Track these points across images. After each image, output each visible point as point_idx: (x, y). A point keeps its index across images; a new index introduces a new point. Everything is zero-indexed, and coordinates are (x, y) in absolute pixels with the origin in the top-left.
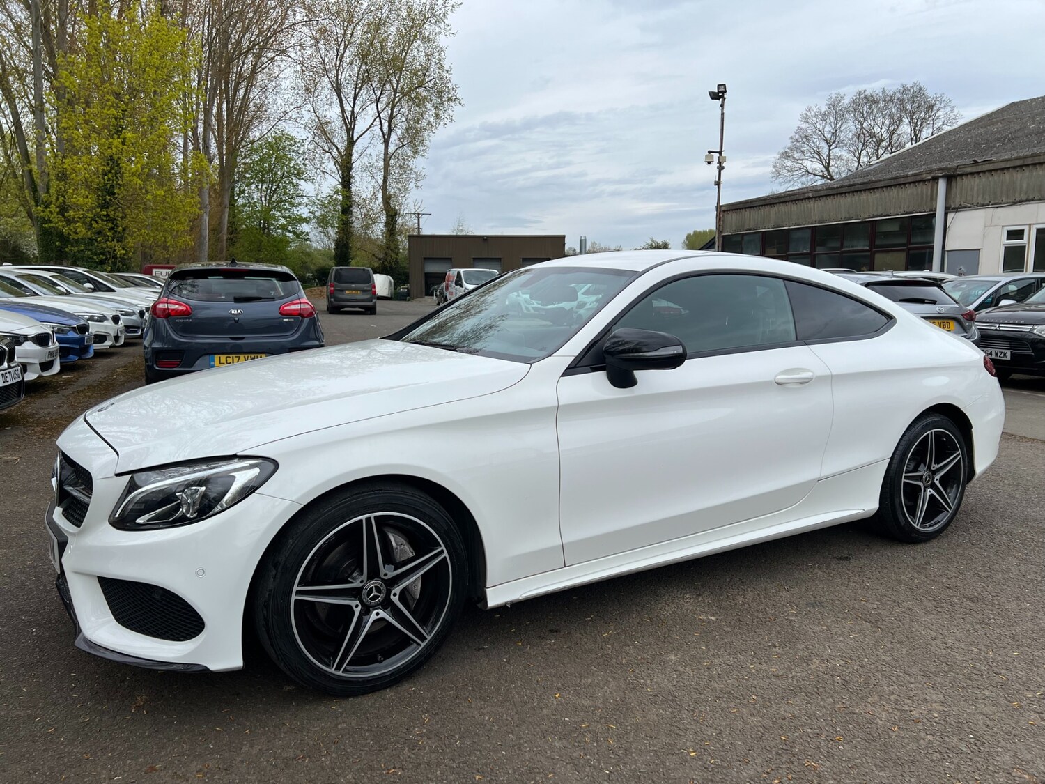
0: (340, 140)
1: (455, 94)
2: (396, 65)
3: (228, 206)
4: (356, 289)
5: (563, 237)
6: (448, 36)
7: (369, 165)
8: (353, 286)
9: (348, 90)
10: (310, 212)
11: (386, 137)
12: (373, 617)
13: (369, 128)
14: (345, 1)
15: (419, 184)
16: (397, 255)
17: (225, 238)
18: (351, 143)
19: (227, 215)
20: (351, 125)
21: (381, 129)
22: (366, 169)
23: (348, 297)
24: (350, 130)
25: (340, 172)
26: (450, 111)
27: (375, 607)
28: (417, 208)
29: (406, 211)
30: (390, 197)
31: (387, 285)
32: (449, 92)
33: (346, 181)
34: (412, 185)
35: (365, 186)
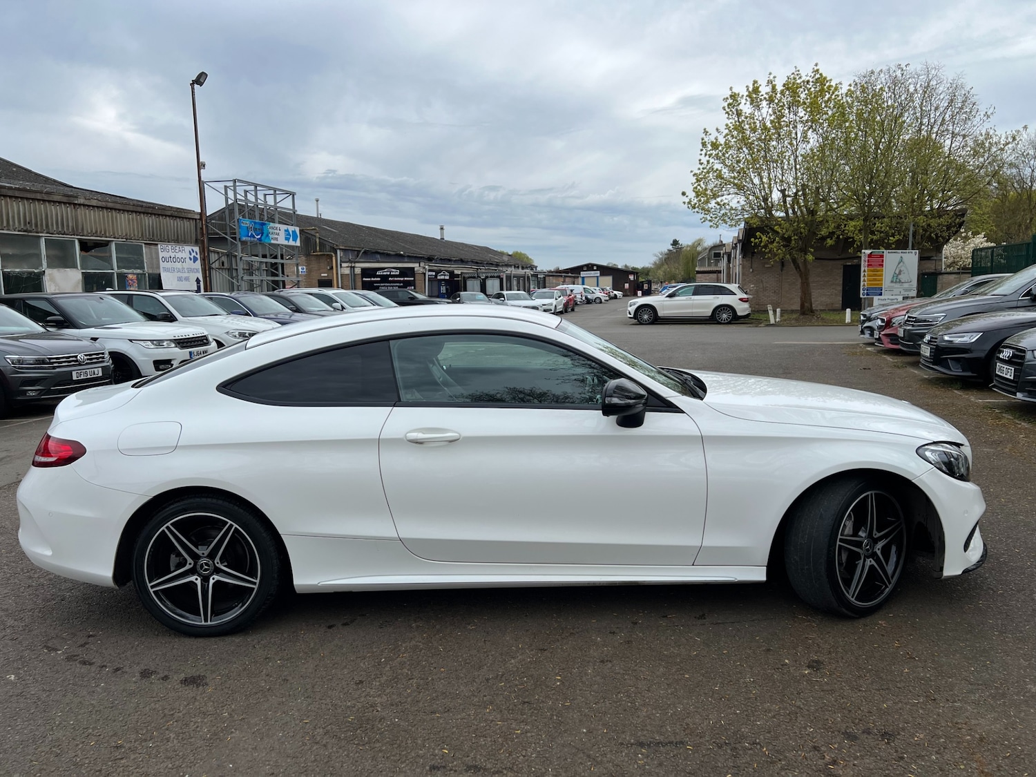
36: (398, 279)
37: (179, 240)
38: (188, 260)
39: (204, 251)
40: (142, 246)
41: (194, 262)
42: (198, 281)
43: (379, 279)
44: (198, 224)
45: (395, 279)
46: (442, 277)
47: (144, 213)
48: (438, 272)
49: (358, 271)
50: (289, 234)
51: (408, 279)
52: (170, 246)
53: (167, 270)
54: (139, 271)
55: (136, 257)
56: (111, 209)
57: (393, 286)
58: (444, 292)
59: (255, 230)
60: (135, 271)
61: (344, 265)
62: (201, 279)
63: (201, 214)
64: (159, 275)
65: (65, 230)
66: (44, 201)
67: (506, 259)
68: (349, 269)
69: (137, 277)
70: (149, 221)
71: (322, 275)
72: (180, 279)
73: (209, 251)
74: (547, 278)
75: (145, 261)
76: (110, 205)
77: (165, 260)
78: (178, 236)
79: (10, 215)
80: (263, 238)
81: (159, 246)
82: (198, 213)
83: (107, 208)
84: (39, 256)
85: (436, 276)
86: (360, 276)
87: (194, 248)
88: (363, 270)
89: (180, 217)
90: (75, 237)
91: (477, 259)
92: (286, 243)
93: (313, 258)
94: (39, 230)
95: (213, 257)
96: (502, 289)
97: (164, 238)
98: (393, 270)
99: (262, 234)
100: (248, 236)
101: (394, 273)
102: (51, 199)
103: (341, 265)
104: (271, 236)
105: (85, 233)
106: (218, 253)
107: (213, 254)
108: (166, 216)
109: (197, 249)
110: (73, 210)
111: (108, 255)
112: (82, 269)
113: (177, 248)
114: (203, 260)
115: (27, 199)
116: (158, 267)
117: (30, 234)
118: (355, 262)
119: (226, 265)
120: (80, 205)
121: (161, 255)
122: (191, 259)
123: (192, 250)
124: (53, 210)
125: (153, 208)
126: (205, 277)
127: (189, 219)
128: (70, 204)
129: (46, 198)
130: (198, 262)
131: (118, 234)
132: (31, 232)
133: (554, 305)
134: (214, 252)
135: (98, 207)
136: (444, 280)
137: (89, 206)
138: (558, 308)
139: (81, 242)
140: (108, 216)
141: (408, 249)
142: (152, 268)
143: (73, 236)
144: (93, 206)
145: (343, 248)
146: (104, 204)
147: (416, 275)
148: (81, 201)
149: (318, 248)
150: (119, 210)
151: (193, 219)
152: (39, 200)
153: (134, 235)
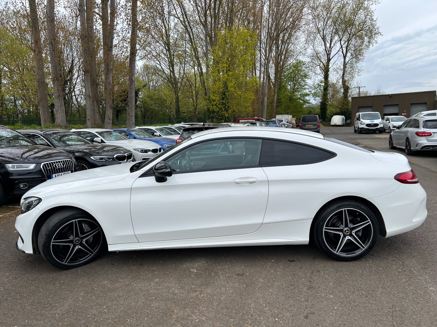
0: (324, 60)
1: (378, 31)
2: (350, 23)
3: (277, 92)
4: (311, 124)
5: (435, 91)
6: (377, 4)
7: (336, 69)
8: (310, 123)
9: (328, 38)
10: (309, 92)
11: (345, 55)
12: (77, 248)
13: (337, 53)
14: (328, 1)
15: (360, 74)
16: (348, 106)
17: (275, 105)
18: (329, 60)
19: (276, 96)
20: (329, 52)
21: (342, 52)
22: (335, 70)
23: (307, 128)
24: (328, 55)
25: (324, 73)
26: (376, 39)
27: (77, 245)
28: (358, 85)
29: (353, 87)
30: (345, 81)
31: (341, 120)
32: (375, 30)
33: (326, 77)
34: (356, 75)
35: (334, 78)
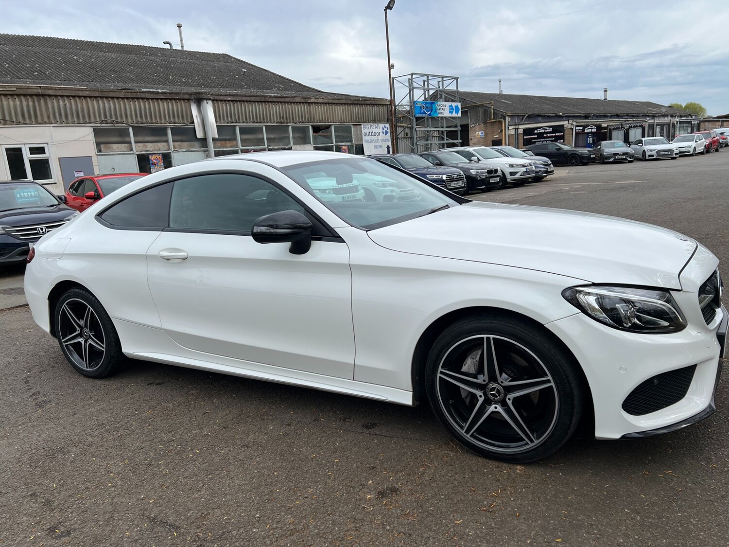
36: (551, 135)
37: (376, 120)
38: (381, 133)
39: (392, 126)
40: (351, 126)
41: (386, 135)
42: (388, 147)
43: (536, 136)
44: (389, 108)
45: (549, 135)
46: (590, 130)
47: (352, 104)
48: (584, 127)
49: (521, 131)
50: (453, 109)
51: (559, 134)
52: (369, 125)
53: (367, 142)
54: (349, 143)
55: (347, 134)
56: (332, 104)
57: (546, 141)
58: (591, 142)
59: (426, 108)
60: (346, 144)
61: (511, 128)
62: (390, 146)
63: (390, 101)
64: (363, 145)
65: (304, 120)
66: (291, 102)
67: (664, 110)
68: (514, 130)
69: (348, 147)
70: (356, 109)
71: (495, 136)
72: (376, 147)
73: (396, 126)
74: (702, 124)
75: (353, 136)
76: (331, 101)
77: (366, 135)
78: (375, 118)
79: (271, 114)
80: (432, 114)
81: (362, 125)
82: (389, 101)
83: (329, 103)
84: (288, 138)
85: (583, 130)
86: (522, 135)
87: (386, 125)
88: (525, 130)
89: (376, 105)
90: (310, 124)
91: (634, 112)
92: (450, 115)
93: (489, 125)
94: (288, 121)
95: (399, 130)
96: (643, 136)
97: (366, 119)
98: (547, 128)
99: (432, 111)
100: (421, 113)
101: (548, 131)
102: (294, 101)
103: (508, 127)
104: (438, 111)
105: (316, 121)
106: (403, 127)
107: (400, 128)
108: (367, 104)
109: (388, 125)
110: (308, 107)
111: (330, 134)
112: (314, 144)
113: (374, 126)
114: (392, 133)
115: (281, 102)
116: (362, 140)
117: (283, 124)
118: (519, 125)
119: (409, 135)
120: (312, 103)
121: (363, 131)
122: (383, 133)
123: (385, 126)
124: (297, 109)
125: (358, 100)
126: (393, 145)
127: (383, 105)
128: (306, 103)
129: (291, 100)
130: (389, 134)
131: (336, 119)
132: (283, 123)
133: (693, 147)
134: (401, 126)
135: (323, 103)
136: (591, 133)
137: (318, 103)
138: (697, 149)
139: (313, 127)
140: (329, 108)
141: (569, 110)
142: (358, 141)
143: (308, 124)
144: (320, 103)
145: (511, 114)
146: (326, 101)
147: (565, 131)
148: (313, 100)
149: (492, 117)
150: (337, 104)
151: (385, 105)
152: (287, 102)
153: (346, 120)
